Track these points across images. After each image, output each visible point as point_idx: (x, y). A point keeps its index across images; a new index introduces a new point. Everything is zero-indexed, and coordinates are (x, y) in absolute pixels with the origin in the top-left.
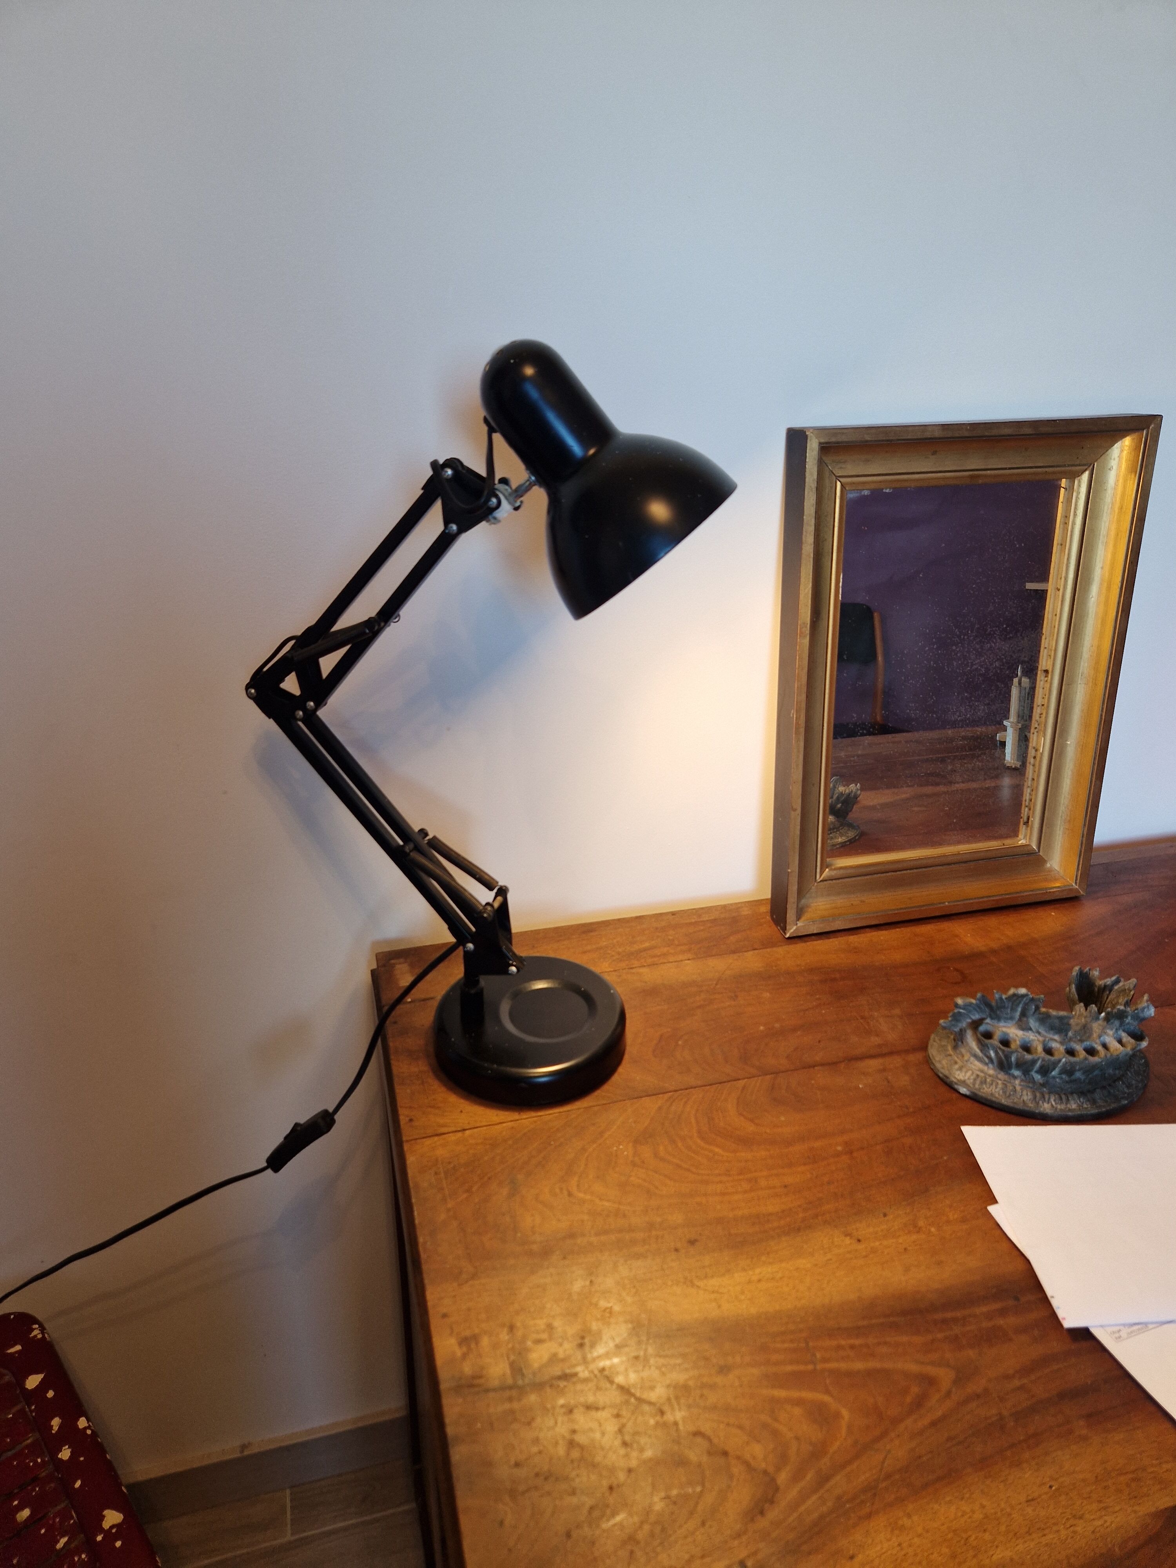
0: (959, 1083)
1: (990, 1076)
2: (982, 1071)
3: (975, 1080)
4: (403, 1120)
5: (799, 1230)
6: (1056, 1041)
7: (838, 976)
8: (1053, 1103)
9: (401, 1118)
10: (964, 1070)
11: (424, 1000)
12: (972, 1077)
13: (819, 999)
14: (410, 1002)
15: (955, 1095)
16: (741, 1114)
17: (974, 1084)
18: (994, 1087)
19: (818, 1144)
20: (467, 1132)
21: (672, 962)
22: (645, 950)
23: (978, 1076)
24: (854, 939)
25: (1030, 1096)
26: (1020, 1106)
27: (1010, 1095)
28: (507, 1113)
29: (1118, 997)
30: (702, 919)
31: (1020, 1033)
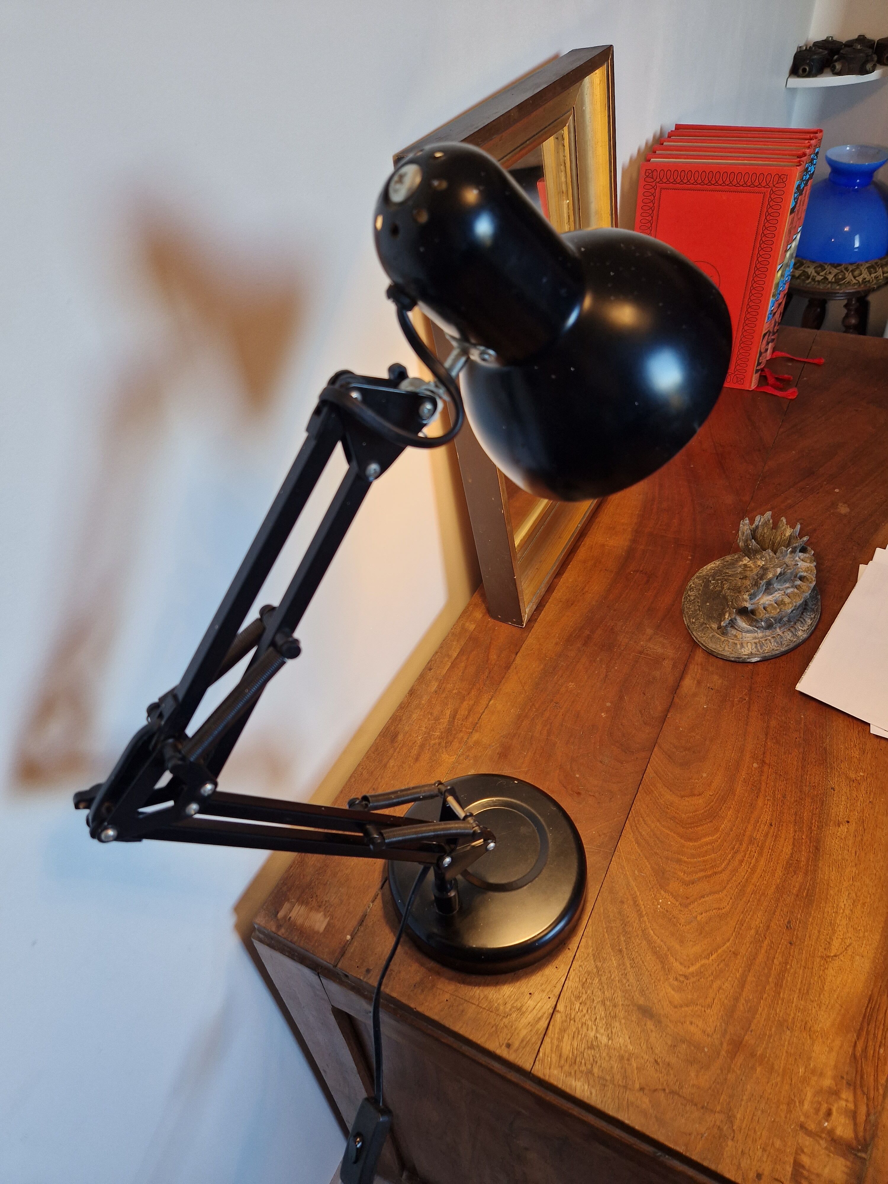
0: (750, 657)
1: (762, 638)
2: (755, 638)
3: (756, 647)
4: (503, 1052)
5: (817, 849)
6: (789, 587)
7: (587, 632)
8: (801, 628)
9: (498, 1052)
10: (745, 645)
11: (361, 922)
12: (753, 647)
13: (601, 660)
14: (352, 939)
15: (750, 667)
16: (682, 797)
17: (758, 651)
18: (770, 644)
19: (743, 774)
20: (560, 1007)
21: (484, 712)
22: (453, 717)
23: (756, 643)
24: (558, 594)
25: (790, 634)
26: (792, 645)
27: (781, 642)
28: (560, 958)
29: (763, 529)
30: (454, 658)
31: (770, 597)
